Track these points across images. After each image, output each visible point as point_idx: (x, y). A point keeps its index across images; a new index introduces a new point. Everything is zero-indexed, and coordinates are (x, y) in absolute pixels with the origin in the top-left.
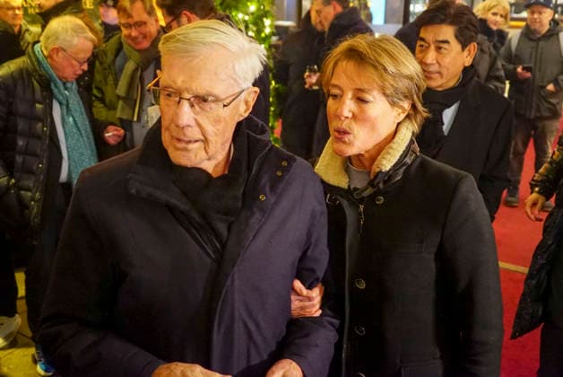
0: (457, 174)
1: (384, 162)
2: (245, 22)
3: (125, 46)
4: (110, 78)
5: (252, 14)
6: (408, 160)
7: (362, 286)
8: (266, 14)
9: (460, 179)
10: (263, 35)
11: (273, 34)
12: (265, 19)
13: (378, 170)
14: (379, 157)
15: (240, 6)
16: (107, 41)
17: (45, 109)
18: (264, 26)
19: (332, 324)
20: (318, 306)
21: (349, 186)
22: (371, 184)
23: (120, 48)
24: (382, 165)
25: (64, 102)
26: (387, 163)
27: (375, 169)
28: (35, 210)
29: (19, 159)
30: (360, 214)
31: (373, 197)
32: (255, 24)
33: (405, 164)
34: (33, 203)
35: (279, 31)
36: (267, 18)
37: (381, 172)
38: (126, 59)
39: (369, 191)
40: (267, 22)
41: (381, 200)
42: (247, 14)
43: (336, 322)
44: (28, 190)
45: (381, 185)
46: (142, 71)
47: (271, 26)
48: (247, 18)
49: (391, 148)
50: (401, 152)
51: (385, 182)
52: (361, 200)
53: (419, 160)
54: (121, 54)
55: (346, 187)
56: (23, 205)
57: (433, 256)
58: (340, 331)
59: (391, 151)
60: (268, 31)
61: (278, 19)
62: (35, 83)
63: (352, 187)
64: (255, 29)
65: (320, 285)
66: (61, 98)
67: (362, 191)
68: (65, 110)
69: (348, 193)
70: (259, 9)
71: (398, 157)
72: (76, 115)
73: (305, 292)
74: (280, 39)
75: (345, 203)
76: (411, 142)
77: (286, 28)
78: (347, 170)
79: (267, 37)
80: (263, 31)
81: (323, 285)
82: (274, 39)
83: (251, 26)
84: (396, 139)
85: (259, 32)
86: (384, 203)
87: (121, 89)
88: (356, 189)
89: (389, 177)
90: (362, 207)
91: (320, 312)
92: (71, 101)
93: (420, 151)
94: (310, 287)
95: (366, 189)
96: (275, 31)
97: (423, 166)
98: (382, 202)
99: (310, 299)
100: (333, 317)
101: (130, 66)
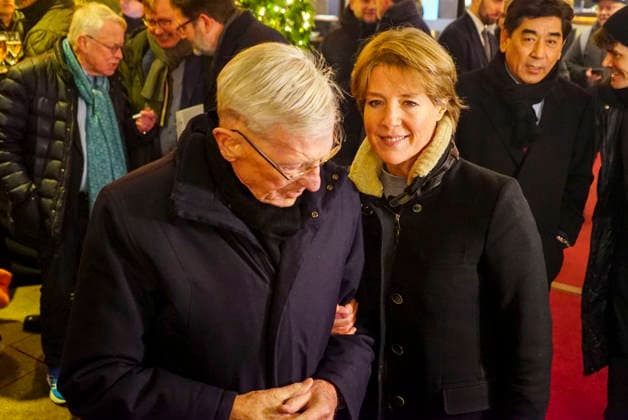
0: (500, 179)
1: (422, 167)
2: (282, 15)
3: (152, 43)
4: (137, 78)
5: (290, 7)
6: (448, 165)
7: (399, 301)
8: (305, 7)
9: (503, 185)
10: (301, 30)
11: (313, 30)
12: (303, 13)
13: (415, 175)
14: (416, 163)
16: (133, 37)
18: (302, 21)
19: (367, 342)
20: (352, 324)
21: (384, 195)
22: (409, 191)
23: (146, 47)
24: (420, 170)
26: (425, 169)
27: (412, 175)
28: (56, 220)
30: (396, 224)
31: (409, 206)
32: (293, 18)
33: (444, 169)
34: (53, 211)
35: (319, 26)
36: (305, 10)
37: (418, 177)
38: (153, 57)
39: (406, 199)
40: (306, 16)
41: (419, 208)
42: (284, 7)
43: (371, 340)
44: (49, 197)
45: (419, 192)
46: (170, 72)
47: (311, 20)
48: (283, 11)
49: (429, 152)
50: (440, 156)
51: (423, 189)
52: (397, 210)
53: (458, 166)
54: (149, 52)
55: (380, 195)
56: (44, 214)
58: (375, 348)
59: (429, 155)
60: (306, 26)
61: (319, 13)
62: (60, 80)
63: (387, 196)
64: (292, 23)
65: (353, 301)
66: (87, 96)
67: (399, 199)
68: (91, 111)
69: (382, 202)
70: (296, 1)
71: (436, 162)
73: (338, 308)
74: (320, 35)
75: (380, 213)
76: (451, 145)
77: (327, 24)
78: (381, 177)
79: (306, 33)
80: (301, 26)
81: (357, 301)
82: (314, 35)
83: (288, 20)
84: (434, 143)
85: (297, 26)
86: (422, 211)
87: (147, 91)
88: (391, 197)
89: (427, 183)
90: (398, 216)
91: (355, 329)
93: (461, 156)
94: (343, 304)
95: (403, 196)
96: (314, 25)
97: (464, 171)
98: (418, 211)
99: (343, 316)
100: (367, 335)
101: (157, 65)
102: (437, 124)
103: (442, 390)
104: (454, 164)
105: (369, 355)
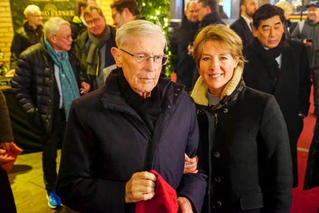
1: (228, 90)
2: (154, 20)
5: (158, 16)
6: (240, 89)
7: (218, 155)
8: (165, 16)
9: (267, 98)
10: (164, 27)
11: (169, 26)
12: (165, 19)
13: (225, 95)
14: (225, 88)
15: (151, 12)
17: (50, 71)
18: (164, 22)
19: (203, 177)
20: (196, 168)
21: (209, 105)
22: (222, 102)
23: (87, 38)
24: (227, 92)
25: (60, 66)
26: (229, 92)
27: (223, 94)
28: (48, 125)
29: (39, 97)
30: (215, 118)
31: (222, 109)
32: (160, 21)
33: (238, 91)
34: (47, 120)
35: (172, 25)
36: (166, 17)
37: (226, 96)
38: (91, 43)
39: (221, 106)
40: (166, 20)
41: (226, 111)
42: (155, 16)
43: (206, 176)
44: (45, 114)
45: (226, 103)
46: (99, 49)
47: (168, 22)
48: (155, 18)
49: (231, 83)
50: (236, 85)
51: (228, 101)
52: (216, 111)
53: (245, 90)
54: (89, 41)
55: (207, 105)
56: (43, 122)
57: (255, 139)
59: (231, 85)
60: (166, 25)
61: (172, 18)
62: (45, 57)
63: (210, 105)
65: (196, 156)
66: (58, 64)
67: (217, 106)
68: (61, 71)
69: (209, 108)
70: (161, 13)
71: (235, 88)
72: (67, 73)
73: (189, 159)
74: (173, 29)
75: (207, 113)
76: (241, 80)
77: (176, 24)
78: (207, 96)
79: (166, 28)
80: (164, 25)
82: (170, 29)
84: (233, 79)
86: (228, 112)
87: (89, 59)
88: (212, 106)
89: (231, 98)
90: (216, 115)
91: (197, 171)
92: (64, 65)
93: (246, 85)
94: (191, 157)
95: (219, 105)
96: (170, 24)
99: (191, 163)
100: (204, 173)
101: (93, 47)
102: (234, 69)
103: (240, 198)
104: (243, 89)
105: (204, 183)
